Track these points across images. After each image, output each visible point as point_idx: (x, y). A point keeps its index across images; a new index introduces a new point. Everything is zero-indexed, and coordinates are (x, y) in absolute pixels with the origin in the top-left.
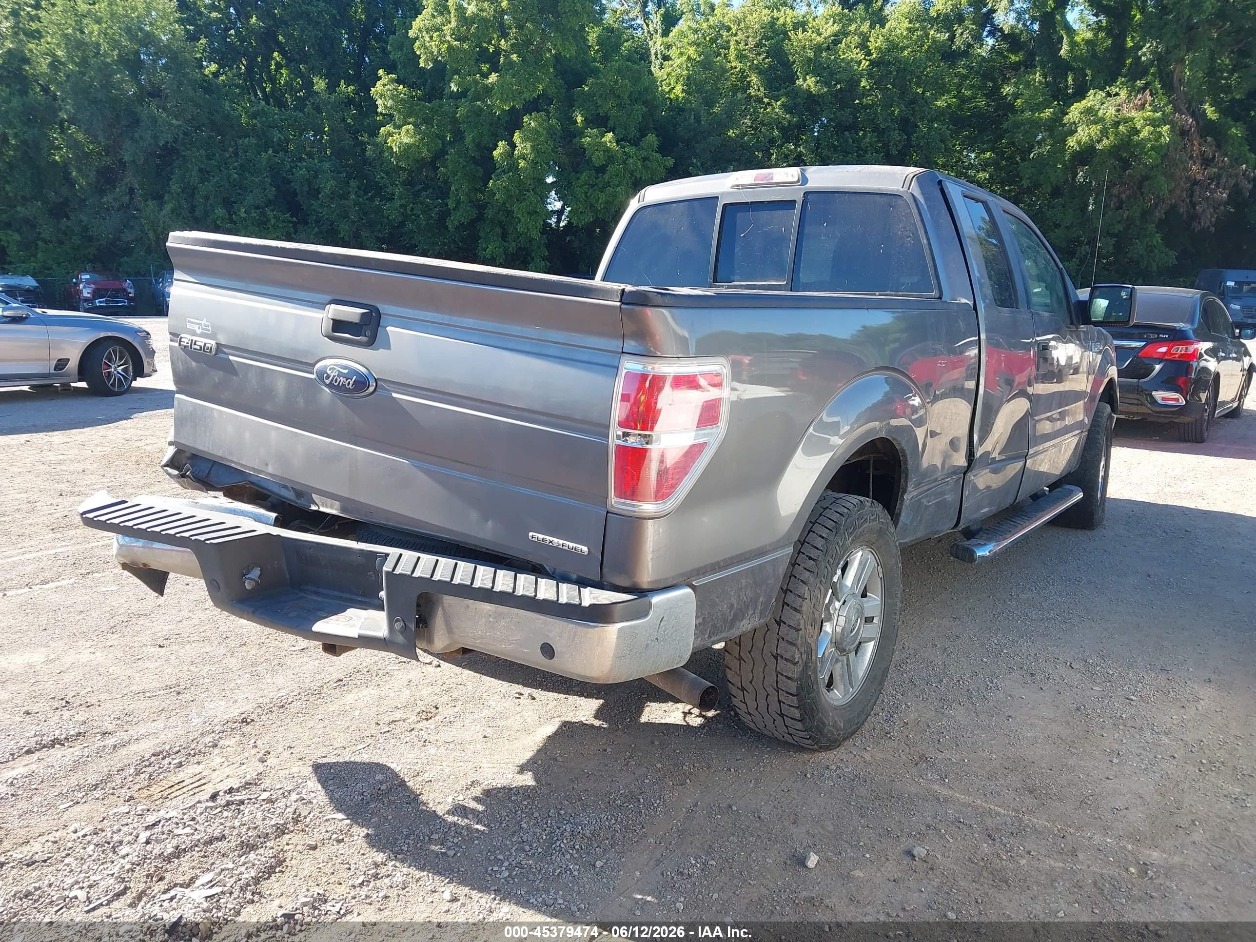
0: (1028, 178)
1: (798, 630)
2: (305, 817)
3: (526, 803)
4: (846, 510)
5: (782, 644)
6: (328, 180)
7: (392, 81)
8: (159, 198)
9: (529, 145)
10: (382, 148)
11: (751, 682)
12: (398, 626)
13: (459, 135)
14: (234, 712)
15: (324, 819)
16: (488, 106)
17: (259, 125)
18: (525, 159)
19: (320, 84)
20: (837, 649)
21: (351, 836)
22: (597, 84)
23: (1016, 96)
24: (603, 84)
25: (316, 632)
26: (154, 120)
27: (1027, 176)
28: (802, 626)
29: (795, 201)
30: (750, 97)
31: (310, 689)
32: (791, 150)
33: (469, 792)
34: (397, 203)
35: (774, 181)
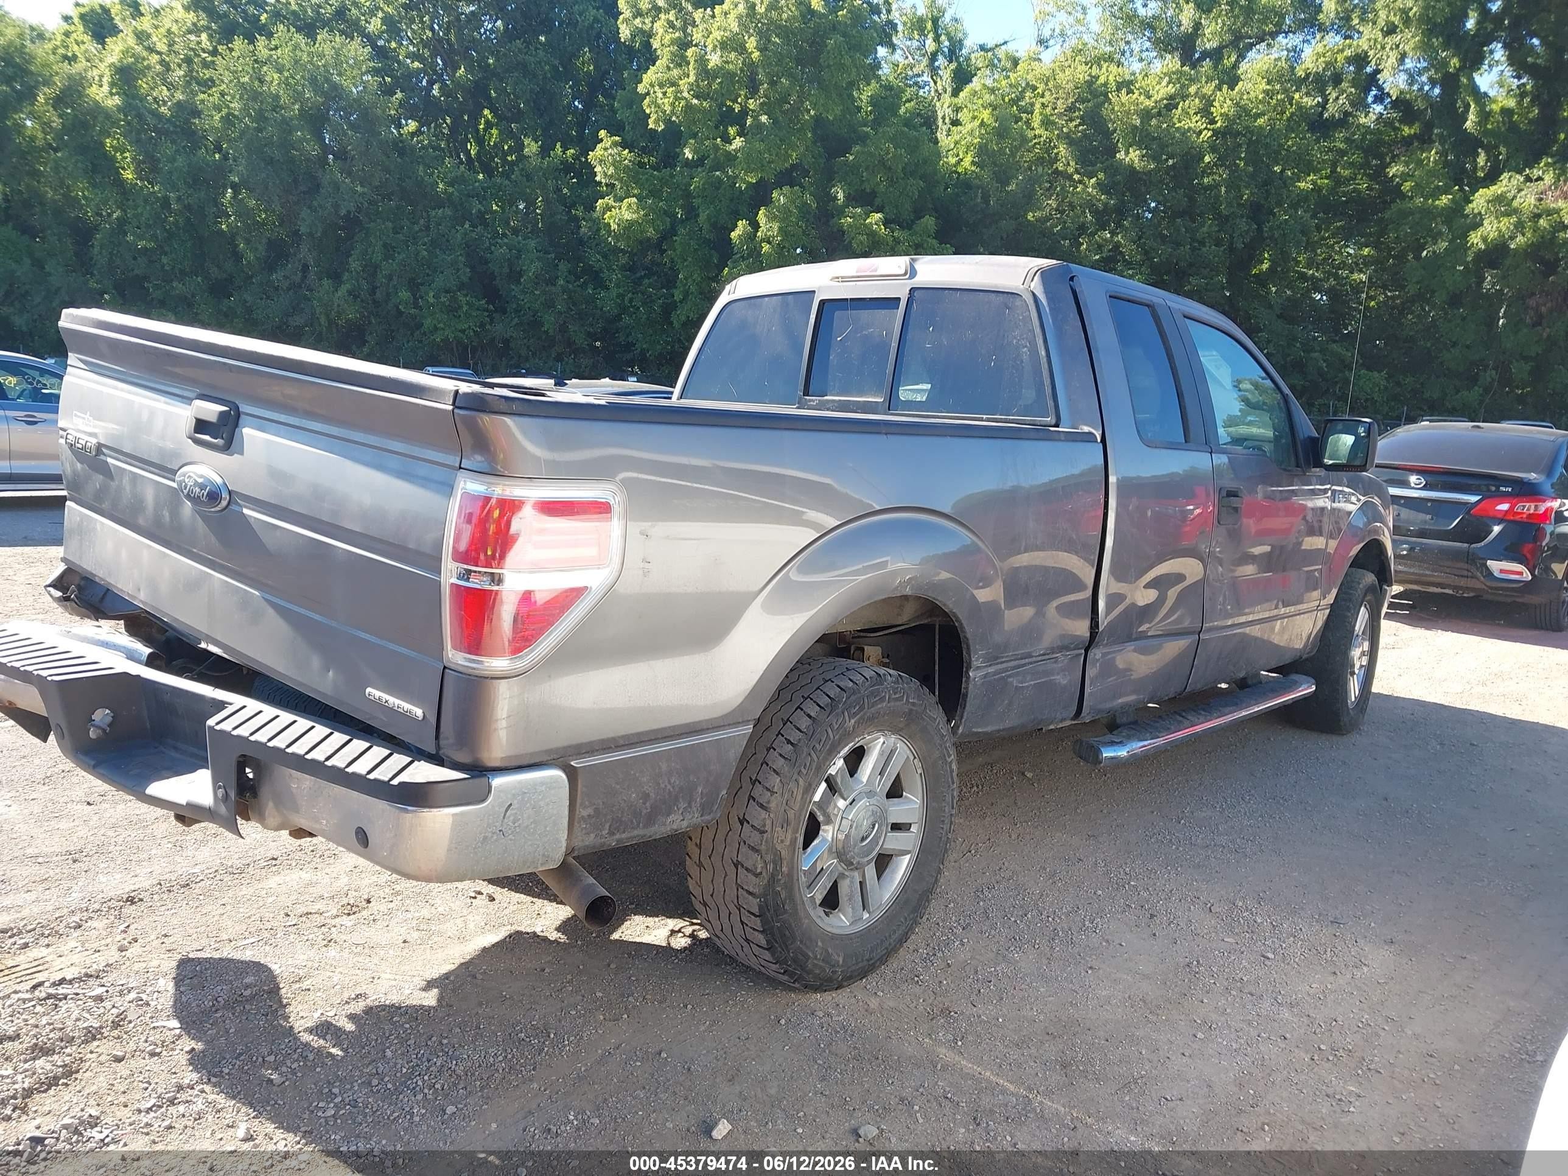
0: (1418, 283)
1: (763, 832)
2: (130, 1022)
3: (407, 1026)
4: (851, 684)
5: (744, 849)
6: (532, 261)
7: (615, 144)
8: (336, 277)
9: (776, 226)
10: (598, 225)
11: (712, 896)
12: (221, 792)
13: (691, 213)
14: (126, 888)
15: (152, 1026)
16: (728, 177)
17: (456, 193)
18: (769, 243)
19: (531, 147)
20: (841, 861)
21: (173, 1050)
22: (863, 153)
23: (1405, 177)
24: (871, 154)
25: (151, 796)
26: (337, 187)
27: (1414, 280)
28: (768, 828)
29: (899, 299)
30: (1056, 172)
31: (232, 867)
32: (1106, 240)
33: (346, 1007)
34: (614, 293)
35: (878, 273)
